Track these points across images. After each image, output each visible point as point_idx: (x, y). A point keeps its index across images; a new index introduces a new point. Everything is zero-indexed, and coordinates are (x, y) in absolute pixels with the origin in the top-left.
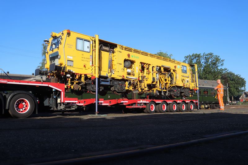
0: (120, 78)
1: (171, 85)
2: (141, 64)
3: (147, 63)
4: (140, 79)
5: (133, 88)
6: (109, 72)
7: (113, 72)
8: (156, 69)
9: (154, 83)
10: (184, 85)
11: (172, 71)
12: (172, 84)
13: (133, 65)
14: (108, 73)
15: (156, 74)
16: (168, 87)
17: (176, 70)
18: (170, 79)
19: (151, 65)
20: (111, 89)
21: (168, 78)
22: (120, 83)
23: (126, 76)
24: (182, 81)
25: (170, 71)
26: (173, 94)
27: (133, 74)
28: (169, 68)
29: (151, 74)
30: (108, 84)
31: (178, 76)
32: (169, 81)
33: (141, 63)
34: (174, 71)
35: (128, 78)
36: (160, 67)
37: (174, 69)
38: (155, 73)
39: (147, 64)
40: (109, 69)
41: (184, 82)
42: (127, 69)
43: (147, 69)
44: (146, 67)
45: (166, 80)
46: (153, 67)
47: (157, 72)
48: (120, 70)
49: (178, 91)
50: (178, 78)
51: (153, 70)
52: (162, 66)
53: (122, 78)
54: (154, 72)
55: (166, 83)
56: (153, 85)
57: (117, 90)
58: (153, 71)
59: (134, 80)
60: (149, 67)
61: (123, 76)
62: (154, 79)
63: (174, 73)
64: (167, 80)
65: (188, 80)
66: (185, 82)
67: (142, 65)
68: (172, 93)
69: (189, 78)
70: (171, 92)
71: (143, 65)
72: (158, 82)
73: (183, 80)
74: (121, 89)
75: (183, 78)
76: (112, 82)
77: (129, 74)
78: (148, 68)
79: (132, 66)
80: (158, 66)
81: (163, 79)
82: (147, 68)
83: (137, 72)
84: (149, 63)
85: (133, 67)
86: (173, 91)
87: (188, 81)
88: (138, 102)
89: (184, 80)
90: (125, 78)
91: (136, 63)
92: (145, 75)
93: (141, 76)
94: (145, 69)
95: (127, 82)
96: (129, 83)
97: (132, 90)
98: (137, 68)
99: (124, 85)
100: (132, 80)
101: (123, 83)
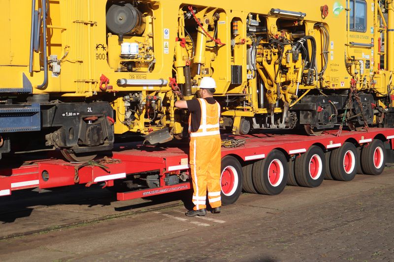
0: (89, 91)
1: (302, 87)
2: (182, 12)
3: (209, 5)
4: (181, 79)
5: (146, 124)
6: (37, 66)
7: (56, 68)
8: (249, 26)
9: (237, 90)
10: (353, 83)
11: (310, 29)
12: (310, 84)
13: (148, 19)
14: (28, 75)
15: (248, 47)
16: (289, 96)
17: (325, 24)
18: (300, 64)
19: (228, 11)
20: (49, 143)
21: (295, 61)
22: (90, 110)
23: (115, 78)
24: (348, 66)
25: (302, 28)
26: (310, 121)
27: (147, 64)
28: (298, 19)
29: (225, 51)
30: (31, 125)
31: (331, 47)
32: (296, 71)
33: (185, 7)
34: (318, 26)
35: (125, 85)
36: (263, 19)
37: (320, 20)
38: (245, 46)
39: (210, 10)
40: (37, 56)
41: (353, 72)
42: (120, 41)
43: (210, 29)
44: (203, 21)
45: (284, 70)
46: (236, 19)
47: (250, 43)
48: (89, 54)
49: (329, 109)
50: (331, 57)
51: (236, 33)
52: (272, 12)
53: (95, 89)
54: (236, 40)
55: (283, 80)
56: (230, 97)
57: (74, 145)
58: (233, 37)
59: (151, 88)
60: (216, 22)
61: (104, 80)
62: (236, 71)
63: (316, 34)
64: (291, 70)
65: (368, 58)
66: (358, 66)
67: (189, 15)
68: (306, 117)
69: (371, 50)
70: (302, 116)
71: (192, 16)
72: (253, 82)
73: (349, 63)
74: (96, 137)
75: (351, 52)
76: (50, 112)
77: (129, 65)
78: (212, 23)
79: (141, 23)
80: (254, 16)
81: (270, 69)
82: (209, 26)
83: (166, 51)
84: (218, 6)
85: (148, 29)
86: (311, 111)
87: (368, 64)
88: (171, 168)
89: (354, 60)
90: (111, 88)
91: (161, 9)
92: (200, 57)
93: (184, 67)
94: (200, 32)
95: (120, 99)
96: (129, 105)
97: (142, 132)
98: (166, 33)
99: (108, 117)
100: (144, 93)
101: (104, 112)
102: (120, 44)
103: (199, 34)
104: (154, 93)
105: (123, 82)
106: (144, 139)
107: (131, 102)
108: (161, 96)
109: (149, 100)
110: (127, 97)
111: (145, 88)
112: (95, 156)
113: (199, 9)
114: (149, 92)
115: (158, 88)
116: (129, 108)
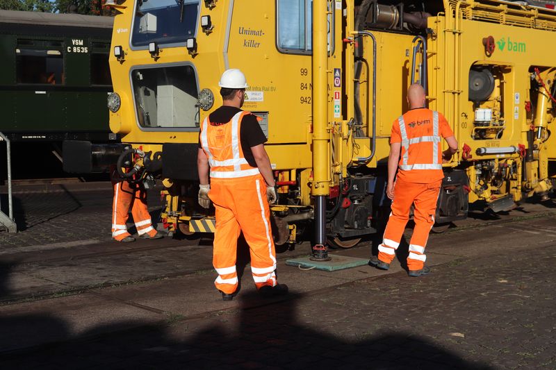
0: (455, 161)
2: (529, 75)
5: (492, 192)
22: (449, 179)
23: (475, 147)
33: (532, 69)
35: (485, 154)
39: (552, 70)
42: (477, 107)
44: (546, 81)
53: (460, 159)
61: (467, 149)
67: (533, 76)
83: (517, 116)
85: (496, 93)
90: (471, 157)
91: (513, 73)
92: (541, 121)
93: (527, 132)
94: (542, 93)
95: (472, 168)
96: (480, 173)
97: (488, 200)
98: (517, 98)
99: (464, 186)
100: (497, 160)
101: (461, 181)
102: (474, 111)
103: (540, 95)
104: (505, 160)
105: (483, 151)
106: (487, 206)
107: (483, 170)
108: (510, 162)
109: (501, 167)
110: (479, 165)
111: (498, 156)
112: (448, 226)
113: (542, 69)
114: (500, 160)
115: (509, 155)
116: (481, 177)
